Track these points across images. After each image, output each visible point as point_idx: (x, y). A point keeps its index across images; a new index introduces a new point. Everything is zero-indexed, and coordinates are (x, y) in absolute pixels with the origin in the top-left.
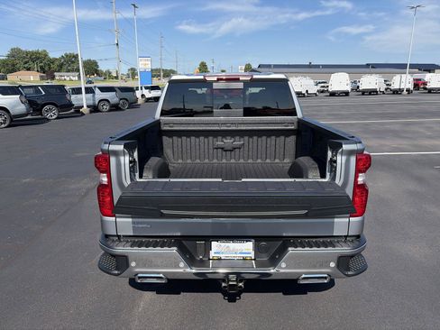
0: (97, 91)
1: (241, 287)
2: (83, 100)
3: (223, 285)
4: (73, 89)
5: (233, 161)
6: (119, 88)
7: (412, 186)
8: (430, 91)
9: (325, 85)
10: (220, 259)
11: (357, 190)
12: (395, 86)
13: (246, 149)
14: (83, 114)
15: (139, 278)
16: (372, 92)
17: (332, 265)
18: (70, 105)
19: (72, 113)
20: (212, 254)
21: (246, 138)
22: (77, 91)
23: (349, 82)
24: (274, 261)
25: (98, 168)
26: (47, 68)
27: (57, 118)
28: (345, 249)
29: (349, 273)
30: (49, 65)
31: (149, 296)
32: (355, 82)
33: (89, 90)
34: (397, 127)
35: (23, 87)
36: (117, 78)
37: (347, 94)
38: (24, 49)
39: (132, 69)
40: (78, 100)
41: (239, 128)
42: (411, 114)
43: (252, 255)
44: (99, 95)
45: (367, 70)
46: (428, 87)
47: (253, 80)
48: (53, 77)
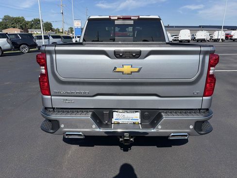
0: (51, 38)
1: (132, 141)
2: (43, 42)
3: (121, 139)
4: (37, 36)
6: (63, 37)
8: (234, 40)
9: (177, 37)
10: (118, 123)
11: (209, 79)
12: (215, 37)
15: (67, 135)
16: (203, 40)
17: (191, 127)
18: (35, 45)
19: (37, 50)
20: (114, 120)
22: (40, 38)
23: (190, 35)
24: (153, 125)
25: (39, 63)
26: (24, 27)
27: (28, 52)
28: (199, 117)
29: (202, 132)
30: (25, 25)
31: (75, 147)
32: (193, 35)
33: (46, 37)
35: (9, 35)
36: (62, 32)
37: (189, 41)
39: (71, 28)
40: (40, 43)
43: (139, 121)
44: (52, 40)
45: (200, 29)
46: (233, 38)
47: (139, 19)
48: (28, 32)
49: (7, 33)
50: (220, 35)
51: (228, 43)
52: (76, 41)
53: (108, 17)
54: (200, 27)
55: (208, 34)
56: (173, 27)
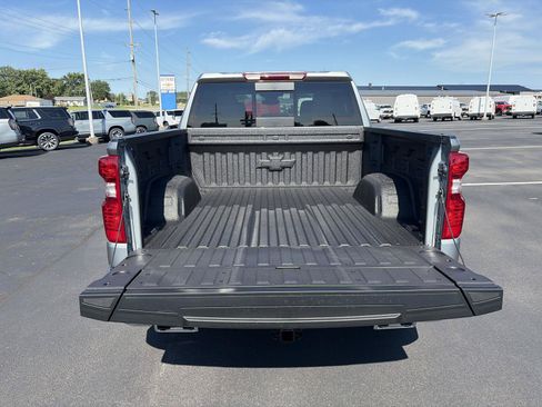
0: (108, 116)
2: (90, 127)
4: (77, 114)
5: (281, 184)
6: (135, 113)
8: (515, 116)
9: (389, 109)
11: (451, 202)
12: (474, 110)
13: (299, 167)
14: (89, 144)
16: (446, 118)
18: (72, 133)
19: (76, 144)
21: (299, 154)
22: (83, 116)
23: (417, 106)
25: (103, 175)
26: (45, 92)
27: (56, 149)
30: (48, 87)
32: (424, 106)
33: (97, 115)
35: (13, 110)
36: (132, 103)
37: (416, 120)
38: (16, 68)
39: (151, 92)
40: (83, 127)
41: (290, 141)
44: (111, 121)
45: (439, 92)
46: (512, 111)
47: (306, 80)
48: (54, 102)
49: (9, 108)
50: (484, 104)
51: (501, 122)
52: (165, 123)
53: (241, 76)
54: (439, 87)
55: (458, 103)
56: (379, 88)
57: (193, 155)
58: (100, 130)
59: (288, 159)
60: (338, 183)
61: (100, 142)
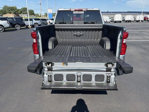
0: (34, 20)
2: (29, 23)
4: (25, 19)
5: (80, 40)
6: (41, 19)
7: (142, 51)
9: (113, 19)
11: (123, 45)
12: (137, 19)
13: (85, 35)
14: (29, 28)
16: (129, 21)
18: (24, 25)
19: (25, 28)
21: (85, 32)
22: (27, 20)
23: (121, 18)
25: (32, 37)
26: (16, 13)
27: (20, 29)
30: (17, 11)
32: (123, 18)
33: (31, 20)
34: (137, 32)
36: (40, 16)
37: (120, 22)
38: (8, 6)
39: (46, 13)
40: (27, 23)
41: (82, 28)
42: (143, 28)
45: (128, 14)
48: (19, 16)
49: (7, 17)
50: (140, 17)
51: (145, 23)
52: (49, 22)
53: (69, 9)
54: (128, 12)
55: (133, 17)
56: (110, 12)
57: (56, 31)
58: (32, 24)
59: (82, 33)
60: (95, 40)
61: (32, 27)
